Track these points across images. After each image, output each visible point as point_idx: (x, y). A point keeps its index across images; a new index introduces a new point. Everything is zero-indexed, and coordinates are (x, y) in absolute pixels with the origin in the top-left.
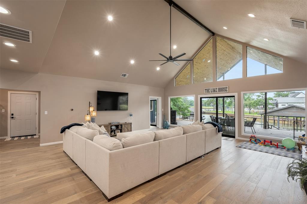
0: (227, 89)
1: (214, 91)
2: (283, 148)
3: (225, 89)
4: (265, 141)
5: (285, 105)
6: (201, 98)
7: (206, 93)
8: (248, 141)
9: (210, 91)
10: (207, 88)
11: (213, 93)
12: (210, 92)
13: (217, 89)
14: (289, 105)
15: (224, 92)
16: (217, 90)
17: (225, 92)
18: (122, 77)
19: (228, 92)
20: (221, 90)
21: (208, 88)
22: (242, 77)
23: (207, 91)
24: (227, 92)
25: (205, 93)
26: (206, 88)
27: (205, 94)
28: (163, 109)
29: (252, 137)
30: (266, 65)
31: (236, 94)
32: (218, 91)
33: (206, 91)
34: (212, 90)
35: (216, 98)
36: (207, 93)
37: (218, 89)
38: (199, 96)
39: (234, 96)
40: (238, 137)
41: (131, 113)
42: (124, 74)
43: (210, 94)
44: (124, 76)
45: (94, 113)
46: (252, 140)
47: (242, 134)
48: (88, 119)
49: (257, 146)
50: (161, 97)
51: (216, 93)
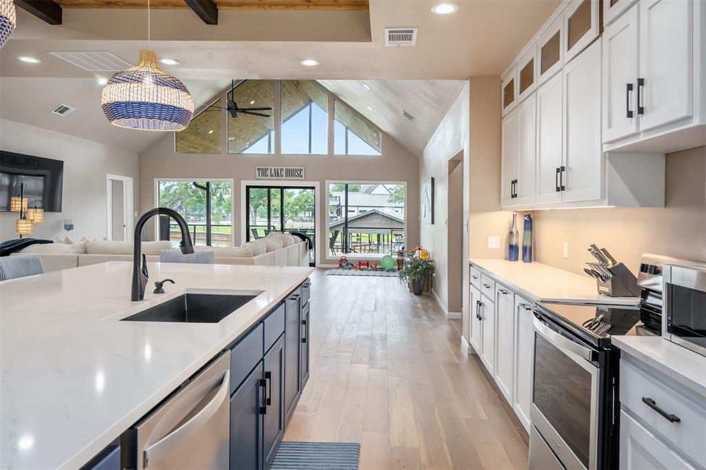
0: (302, 173)
1: (277, 174)
2: (382, 269)
3: (299, 172)
4: (360, 264)
5: (354, 211)
6: (248, 188)
7: (261, 177)
8: (338, 268)
9: (268, 173)
10: (263, 167)
11: (274, 178)
12: (269, 175)
13: (282, 170)
14: (361, 211)
15: (296, 178)
16: (284, 173)
17: (299, 178)
18: (56, 113)
19: (303, 178)
20: (291, 173)
21: (265, 167)
22: (327, 153)
23: (263, 172)
24: (301, 179)
25: (257, 177)
26: (261, 167)
27: (258, 179)
28: (136, 212)
29: (341, 260)
30: (347, 128)
31: (317, 184)
32: (284, 176)
33: (261, 172)
34: (273, 171)
35: (280, 190)
36: (263, 178)
37: (284, 170)
38: (244, 184)
39: (313, 188)
40: (321, 263)
41: (71, 221)
42: (65, 106)
43: (268, 179)
44: (62, 112)
45: (37, 215)
46: (344, 264)
47: (327, 258)
48: (25, 229)
49: (352, 271)
50: (132, 179)
51: (281, 180)
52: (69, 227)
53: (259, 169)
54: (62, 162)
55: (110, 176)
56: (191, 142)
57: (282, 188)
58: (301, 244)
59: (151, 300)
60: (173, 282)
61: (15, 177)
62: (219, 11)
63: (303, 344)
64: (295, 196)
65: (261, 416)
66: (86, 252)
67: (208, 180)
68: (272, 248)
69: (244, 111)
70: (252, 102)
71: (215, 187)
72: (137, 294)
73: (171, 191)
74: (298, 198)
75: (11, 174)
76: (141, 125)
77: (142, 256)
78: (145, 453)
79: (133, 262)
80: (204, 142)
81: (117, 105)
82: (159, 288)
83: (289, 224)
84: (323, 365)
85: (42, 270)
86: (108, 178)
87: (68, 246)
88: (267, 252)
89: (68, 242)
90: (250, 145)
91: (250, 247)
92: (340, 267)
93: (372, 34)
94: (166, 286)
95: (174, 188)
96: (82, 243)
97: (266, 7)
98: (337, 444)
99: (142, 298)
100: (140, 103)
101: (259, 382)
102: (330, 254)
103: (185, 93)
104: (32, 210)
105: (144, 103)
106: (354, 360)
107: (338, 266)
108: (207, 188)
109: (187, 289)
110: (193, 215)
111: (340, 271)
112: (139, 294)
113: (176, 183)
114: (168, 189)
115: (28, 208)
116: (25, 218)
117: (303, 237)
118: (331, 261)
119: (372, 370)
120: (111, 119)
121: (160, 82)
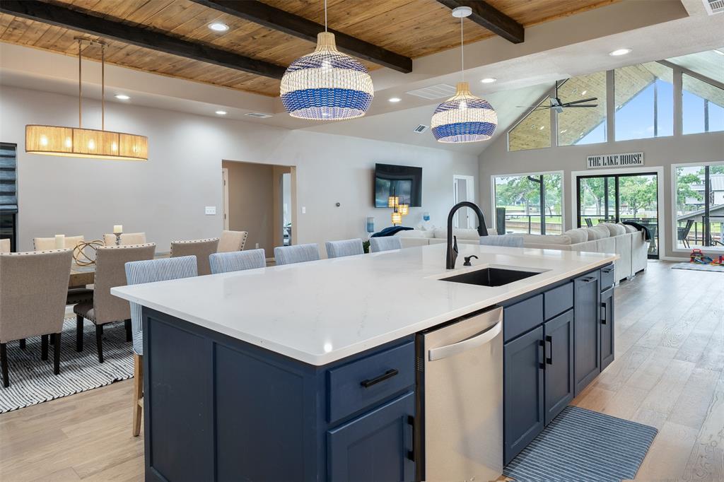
0: (641, 159)
1: (611, 162)
3: (637, 158)
4: (721, 258)
6: (579, 178)
7: (592, 167)
8: (689, 262)
9: (601, 162)
10: (594, 157)
11: (608, 166)
12: (602, 164)
13: (616, 157)
15: (633, 164)
16: (618, 160)
17: (637, 164)
18: (417, 132)
19: (642, 164)
20: (626, 160)
21: (597, 156)
22: (672, 135)
23: (595, 162)
24: (639, 164)
25: (589, 167)
26: (592, 157)
27: (590, 169)
29: (694, 253)
31: (659, 169)
32: (620, 163)
33: (592, 161)
34: (606, 159)
35: (614, 178)
36: (595, 167)
37: (619, 157)
38: (574, 175)
39: (656, 173)
40: (666, 256)
41: (428, 213)
42: (422, 125)
43: (602, 168)
44: (420, 130)
45: (404, 209)
46: (697, 258)
47: (674, 250)
48: (397, 220)
49: (709, 266)
50: (473, 177)
51: (616, 168)
52: (427, 218)
53: (590, 159)
54: (421, 169)
55: (455, 177)
56: (523, 140)
57: (617, 176)
58: (636, 233)
59: (460, 269)
60: (477, 258)
61: (394, 182)
62: (526, 30)
63: (603, 325)
64: (648, 183)
65: (541, 371)
66: (434, 237)
67: (541, 173)
68: (595, 237)
69: (568, 105)
70: (584, 93)
71: (556, 178)
72: (450, 264)
73: (514, 185)
74: (651, 185)
75: (391, 180)
76: (460, 139)
77: (453, 237)
78: (429, 351)
79: (447, 244)
80: (536, 138)
81: (440, 128)
82: (467, 262)
83: (625, 214)
84: (637, 354)
85: (400, 246)
86: (454, 178)
87: (422, 232)
88: (589, 240)
89: (423, 229)
90: (584, 135)
91: (569, 235)
92: (692, 261)
93: (687, 9)
94: (472, 261)
95: (516, 181)
96: (432, 229)
97: (568, 14)
98: (632, 423)
99: (453, 267)
100: (455, 124)
101: (539, 342)
102: (680, 246)
103: (489, 110)
104: (401, 206)
105: (458, 124)
106: (678, 355)
107: (690, 259)
108: (541, 181)
109: (490, 265)
110: (534, 206)
111: (691, 265)
112: (451, 264)
113: (517, 177)
114: (511, 183)
115: (399, 204)
116: (397, 212)
117: (639, 227)
118: (681, 254)
119: (699, 370)
120: (437, 139)
121: (472, 105)
